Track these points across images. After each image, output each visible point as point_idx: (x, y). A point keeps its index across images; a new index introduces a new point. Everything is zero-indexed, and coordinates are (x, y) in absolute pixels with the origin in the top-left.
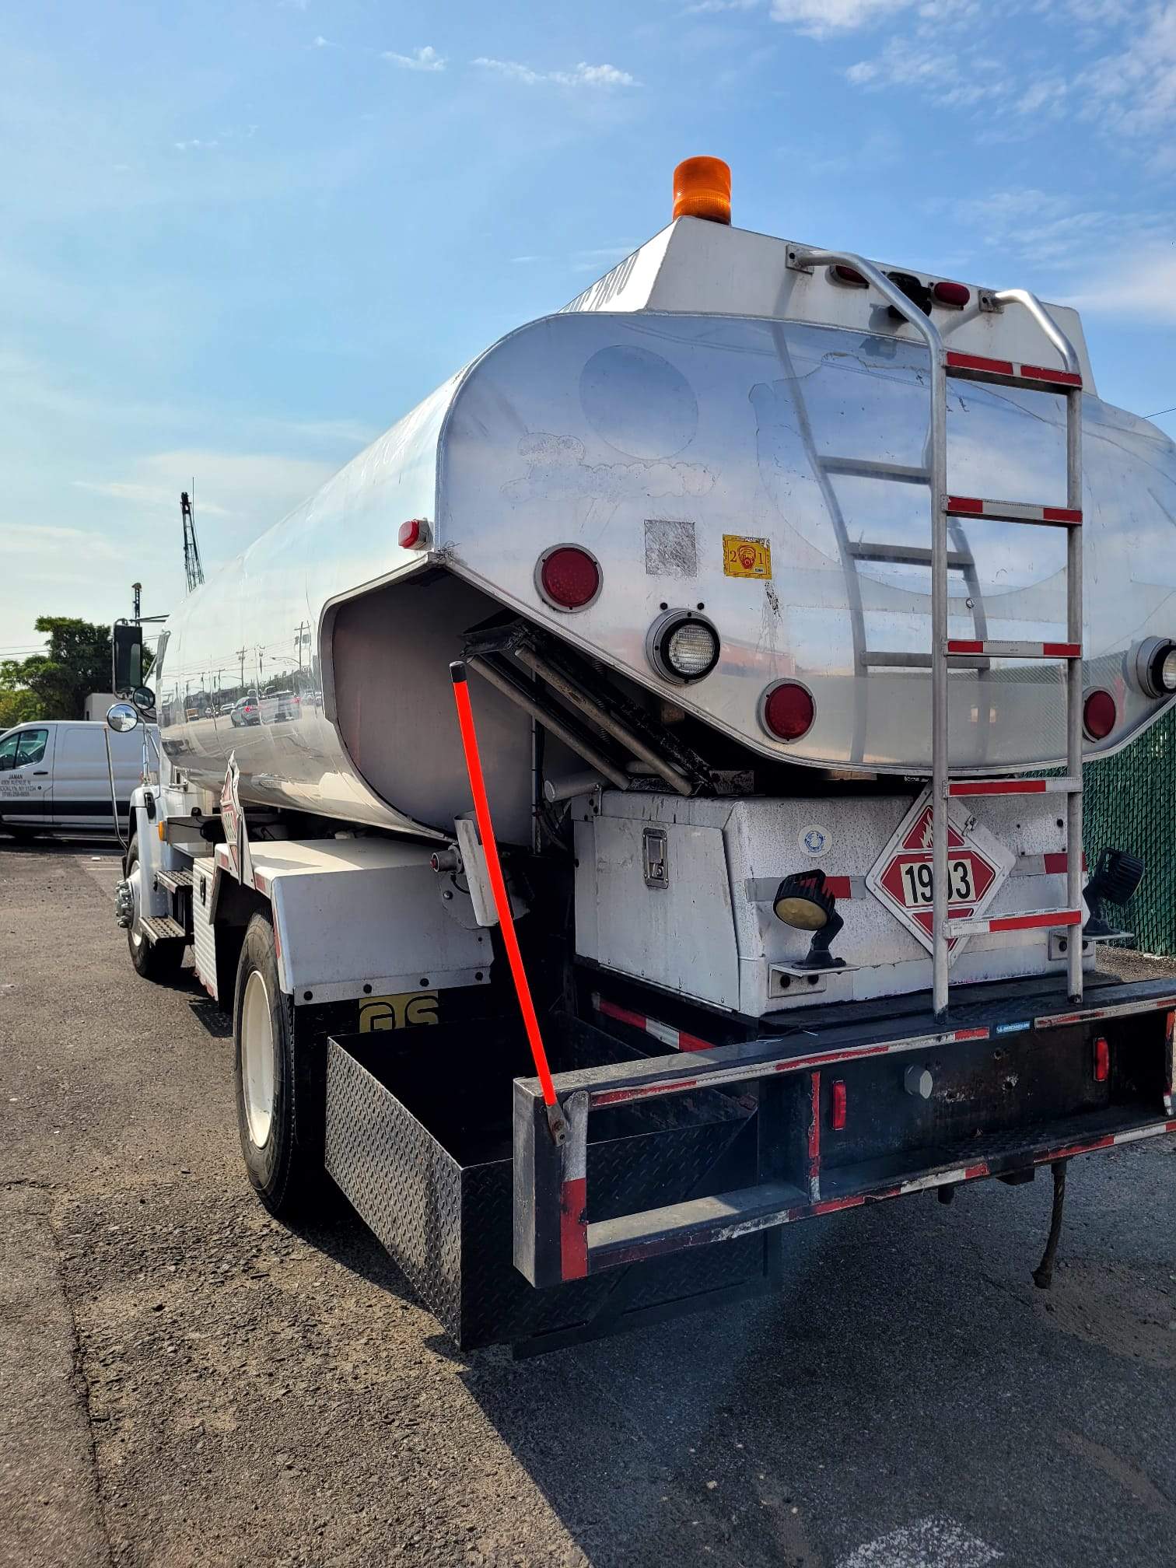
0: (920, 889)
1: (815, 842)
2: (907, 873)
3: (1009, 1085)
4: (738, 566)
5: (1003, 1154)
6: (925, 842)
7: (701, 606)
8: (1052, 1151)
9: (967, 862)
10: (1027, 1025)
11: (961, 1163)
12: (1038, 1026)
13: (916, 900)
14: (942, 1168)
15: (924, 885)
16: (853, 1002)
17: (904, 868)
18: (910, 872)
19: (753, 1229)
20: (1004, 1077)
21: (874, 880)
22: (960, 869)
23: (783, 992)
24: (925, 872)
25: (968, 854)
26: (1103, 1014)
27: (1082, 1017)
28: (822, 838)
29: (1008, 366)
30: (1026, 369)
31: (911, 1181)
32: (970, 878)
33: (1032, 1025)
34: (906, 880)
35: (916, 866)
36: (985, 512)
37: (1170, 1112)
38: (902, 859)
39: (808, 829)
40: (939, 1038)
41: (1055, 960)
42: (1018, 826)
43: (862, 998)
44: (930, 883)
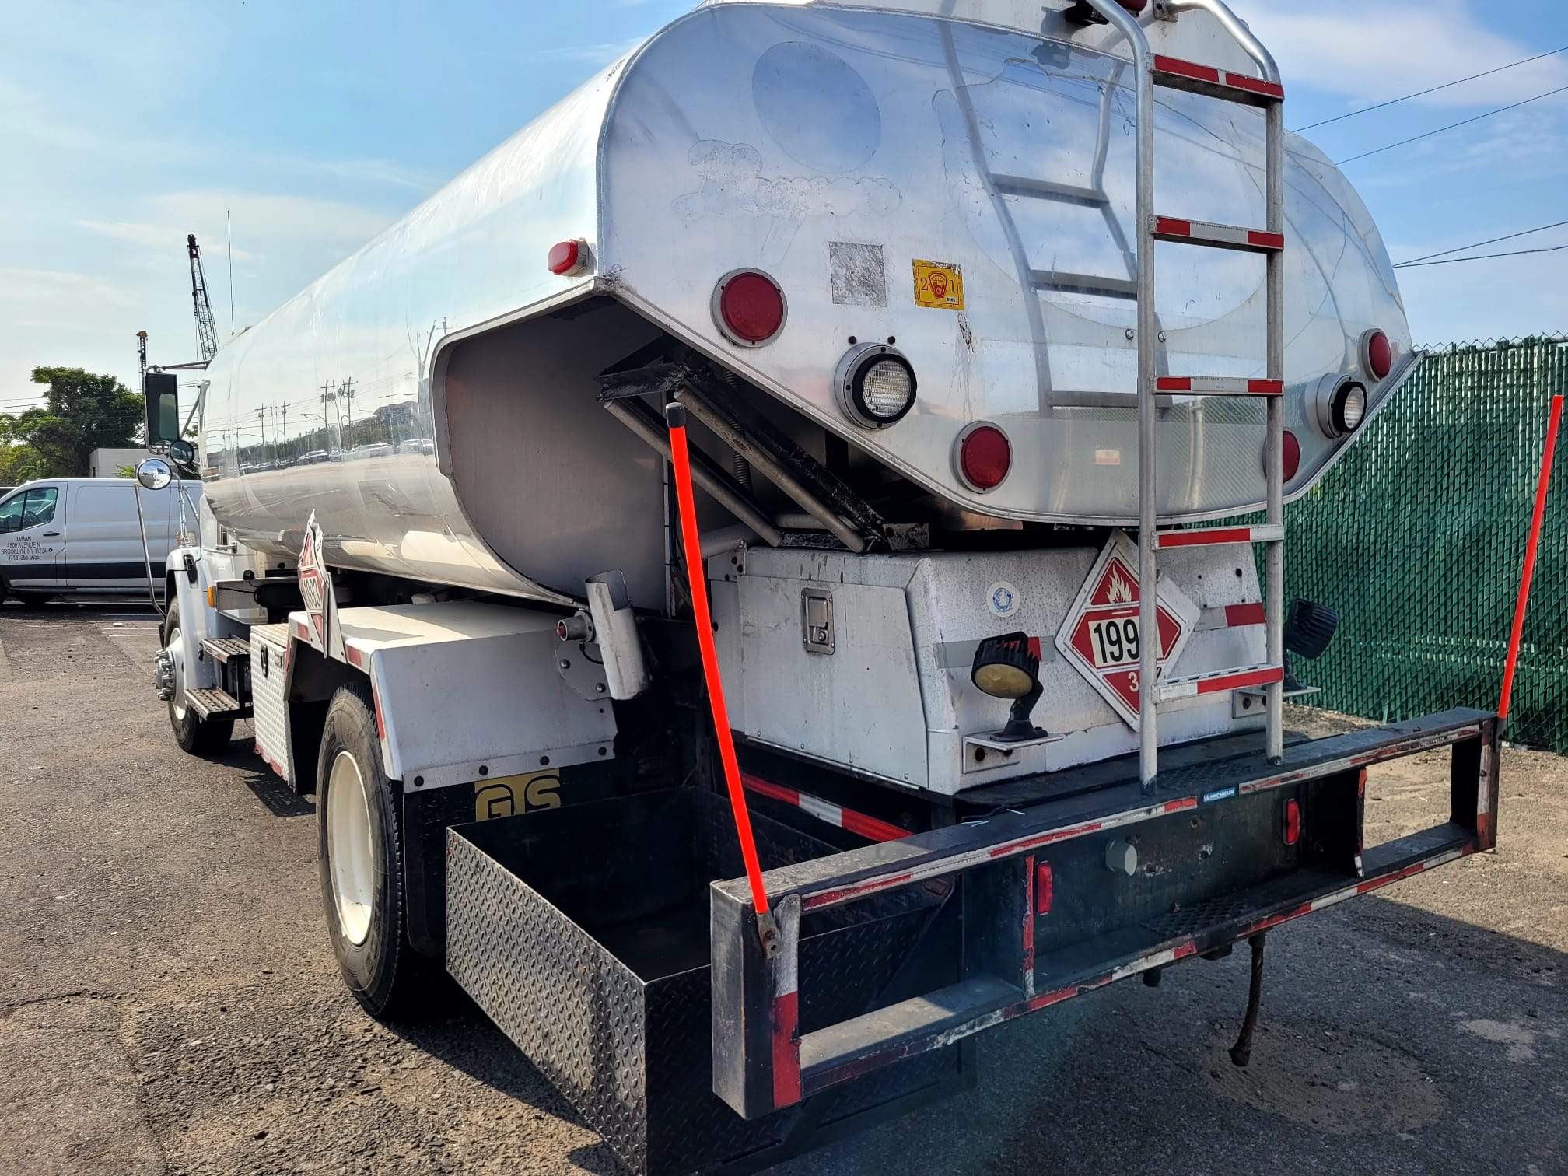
0: (1108, 648)
1: (1003, 601)
2: (1096, 631)
3: (1205, 854)
4: (929, 295)
5: (1209, 929)
6: (1111, 597)
7: (892, 340)
8: (1254, 924)
10: (1232, 792)
11: (1170, 942)
12: (1243, 792)
13: (1105, 661)
14: (1151, 950)
15: (1112, 643)
16: (1046, 773)
17: (1093, 625)
18: (1098, 630)
19: (969, 1033)
20: (1200, 846)
21: (1064, 641)
23: (978, 767)
24: (1112, 630)
26: (1302, 775)
27: (1283, 780)
28: (1009, 596)
29: (1212, 73)
30: (1230, 77)
31: (1123, 966)
33: (1237, 791)
34: (1095, 638)
35: (1104, 623)
36: (1192, 235)
37: (1361, 873)
38: (1090, 616)
39: (996, 586)
40: (1149, 811)
41: (1240, 718)
42: (1200, 577)
43: (1055, 769)
44: (1119, 641)
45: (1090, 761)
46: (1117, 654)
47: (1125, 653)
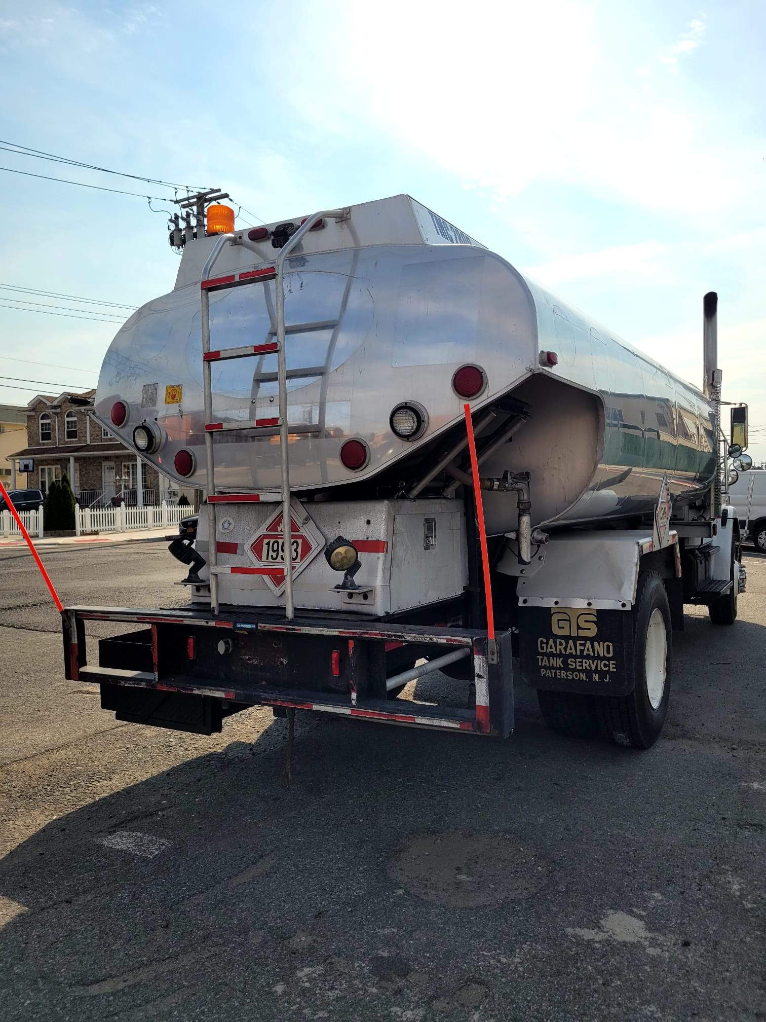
0: (271, 553)
1: (226, 525)
3: (282, 663)
4: (170, 399)
5: (245, 692)
6: (279, 529)
8: (273, 700)
9: (300, 541)
10: (254, 626)
11: (223, 689)
12: (259, 628)
13: (267, 559)
14: (213, 688)
15: (274, 551)
17: (266, 541)
18: (268, 544)
19: (133, 686)
20: (279, 658)
21: (247, 547)
22: (295, 544)
23: (197, 594)
24: (276, 545)
25: (301, 537)
26: (300, 630)
27: (287, 629)
28: (230, 524)
30: (241, 276)
31: (199, 689)
32: (299, 550)
33: (257, 627)
34: (265, 547)
35: (272, 541)
36: (222, 356)
37: (354, 703)
38: (266, 537)
39: (225, 518)
42: (339, 522)
44: (277, 550)
45: (254, 605)
46: (275, 556)
47: (279, 557)
